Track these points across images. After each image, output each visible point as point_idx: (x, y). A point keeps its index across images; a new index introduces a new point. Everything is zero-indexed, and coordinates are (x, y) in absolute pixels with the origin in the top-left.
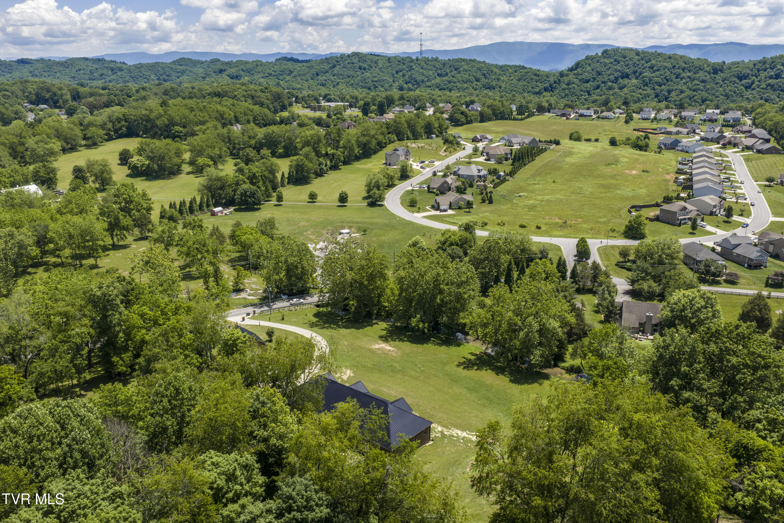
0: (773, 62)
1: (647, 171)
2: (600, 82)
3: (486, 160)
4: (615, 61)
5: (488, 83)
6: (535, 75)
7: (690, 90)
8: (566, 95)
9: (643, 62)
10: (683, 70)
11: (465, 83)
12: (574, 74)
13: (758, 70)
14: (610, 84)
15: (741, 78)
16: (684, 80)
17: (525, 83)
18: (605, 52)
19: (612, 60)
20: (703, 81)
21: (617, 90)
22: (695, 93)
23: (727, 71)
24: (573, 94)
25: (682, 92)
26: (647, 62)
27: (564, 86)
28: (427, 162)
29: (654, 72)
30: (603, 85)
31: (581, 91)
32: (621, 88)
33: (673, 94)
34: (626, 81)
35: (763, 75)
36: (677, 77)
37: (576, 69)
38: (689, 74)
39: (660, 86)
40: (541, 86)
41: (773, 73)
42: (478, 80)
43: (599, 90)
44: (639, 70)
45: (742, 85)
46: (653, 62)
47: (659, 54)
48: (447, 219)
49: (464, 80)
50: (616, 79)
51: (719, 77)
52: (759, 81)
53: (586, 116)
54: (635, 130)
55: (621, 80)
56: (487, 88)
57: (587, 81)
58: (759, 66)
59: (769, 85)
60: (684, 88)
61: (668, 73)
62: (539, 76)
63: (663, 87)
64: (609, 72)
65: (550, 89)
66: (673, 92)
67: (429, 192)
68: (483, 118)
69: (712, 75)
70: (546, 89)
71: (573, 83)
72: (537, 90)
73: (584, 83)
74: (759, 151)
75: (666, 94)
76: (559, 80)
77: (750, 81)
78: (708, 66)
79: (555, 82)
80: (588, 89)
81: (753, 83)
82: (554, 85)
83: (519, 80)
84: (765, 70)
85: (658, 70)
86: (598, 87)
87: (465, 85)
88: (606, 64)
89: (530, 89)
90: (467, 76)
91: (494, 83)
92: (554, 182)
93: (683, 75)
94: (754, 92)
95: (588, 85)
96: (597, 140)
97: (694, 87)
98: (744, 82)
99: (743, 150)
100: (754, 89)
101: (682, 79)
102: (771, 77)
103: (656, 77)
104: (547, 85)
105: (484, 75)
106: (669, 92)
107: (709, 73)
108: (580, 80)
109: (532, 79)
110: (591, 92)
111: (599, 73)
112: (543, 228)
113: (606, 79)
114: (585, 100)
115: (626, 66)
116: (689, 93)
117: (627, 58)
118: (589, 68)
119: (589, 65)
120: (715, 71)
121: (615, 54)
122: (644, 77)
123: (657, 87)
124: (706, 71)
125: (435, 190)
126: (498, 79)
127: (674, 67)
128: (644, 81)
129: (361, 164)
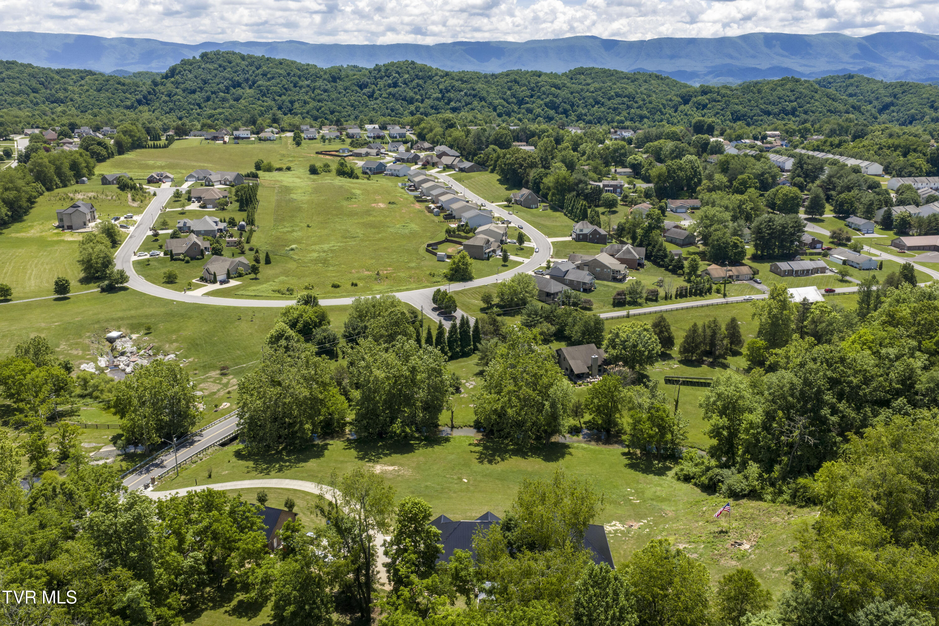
0: (387, 70)
1: (393, 203)
2: (209, 93)
3: (200, 207)
4: (220, 66)
5: (53, 95)
6: (119, 83)
7: (314, 100)
8: (171, 109)
9: (254, 68)
10: (299, 77)
11: (17, 95)
12: (172, 83)
13: (376, 78)
14: (222, 94)
15: (362, 86)
16: (303, 90)
17: (109, 95)
18: (204, 56)
19: (216, 66)
20: (325, 91)
21: (232, 102)
22: (320, 104)
23: (346, 79)
24: (180, 108)
25: (305, 103)
26: (258, 69)
27: (164, 98)
28: (122, 219)
29: (269, 80)
30: (214, 96)
31: (190, 103)
32: (237, 99)
33: (296, 105)
34: (240, 91)
35: (381, 83)
36: (295, 86)
37: (172, 76)
38: (307, 83)
39: (280, 96)
40: (133, 98)
41: (390, 82)
42: (35, 91)
43: (210, 103)
44: (251, 78)
45: (364, 94)
46: (265, 68)
47: (268, 59)
48: (240, 293)
49: (15, 90)
50: (227, 88)
51: (340, 85)
52: (379, 90)
53: (243, 138)
54: (317, 153)
55: (232, 90)
56: (53, 102)
57: (194, 92)
58: (375, 73)
59: (390, 94)
60: (306, 98)
61: (285, 81)
62: (124, 85)
63: (284, 97)
64: (217, 80)
65: (145, 101)
66: (296, 103)
67: (172, 259)
68: (121, 149)
69: (333, 84)
70: (139, 102)
71: (175, 94)
72: (129, 103)
73: (191, 93)
74: (462, 170)
75: (290, 105)
76: (154, 90)
77: (371, 90)
78: (325, 73)
79: (149, 93)
80: (198, 102)
81: (374, 92)
82: (149, 97)
83: (99, 90)
84: (381, 78)
85: (273, 78)
86: (208, 99)
87: (19, 99)
88: (210, 71)
89: (118, 102)
90: (17, 86)
91: (61, 95)
92: (308, 226)
93: (301, 83)
94: (378, 101)
95: (196, 96)
96: (289, 169)
97: (318, 98)
98: (365, 91)
99: (444, 170)
100: (376, 99)
101: (301, 87)
102: (389, 86)
103: (274, 86)
104: (139, 97)
105: (42, 83)
106: (292, 102)
107: (329, 82)
108: (184, 91)
109: (116, 89)
110: (203, 105)
111: (205, 82)
112: (360, 284)
113: (215, 89)
114: (199, 114)
115: (235, 72)
116: (313, 104)
117: (234, 64)
118: (190, 76)
119: (190, 71)
120: (334, 79)
121: (218, 59)
122: (259, 86)
123: (277, 98)
124: (324, 79)
125: (181, 257)
126: (66, 90)
127: (289, 74)
128: (261, 91)
129: (18, 232)
